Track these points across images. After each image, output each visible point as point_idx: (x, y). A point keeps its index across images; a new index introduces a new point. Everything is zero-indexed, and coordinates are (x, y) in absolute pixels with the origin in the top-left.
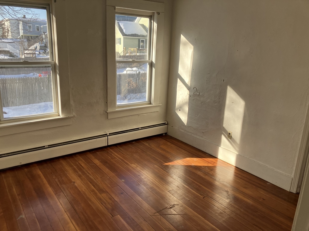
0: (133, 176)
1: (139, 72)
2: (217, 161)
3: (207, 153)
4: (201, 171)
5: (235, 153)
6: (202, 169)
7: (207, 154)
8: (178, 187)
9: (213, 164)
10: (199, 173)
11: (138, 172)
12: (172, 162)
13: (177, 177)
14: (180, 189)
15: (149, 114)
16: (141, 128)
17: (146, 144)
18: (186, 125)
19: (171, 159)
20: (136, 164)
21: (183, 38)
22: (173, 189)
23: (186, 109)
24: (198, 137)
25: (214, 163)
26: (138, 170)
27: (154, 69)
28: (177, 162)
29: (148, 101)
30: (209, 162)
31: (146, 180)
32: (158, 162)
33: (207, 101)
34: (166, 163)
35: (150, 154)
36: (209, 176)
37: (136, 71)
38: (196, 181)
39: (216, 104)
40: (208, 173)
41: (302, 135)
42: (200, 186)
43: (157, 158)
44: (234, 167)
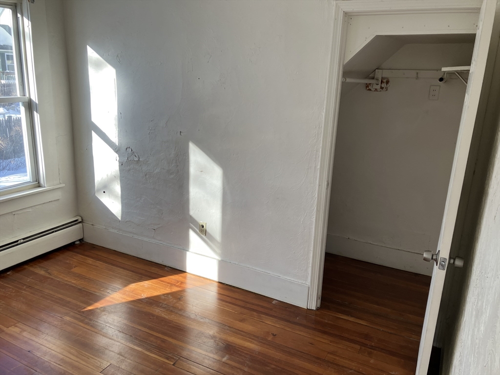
0: (16, 358)
1: (10, 117)
2: (185, 278)
3: (166, 266)
4: (161, 307)
5: (215, 259)
6: (161, 301)
7: (166, 268)
8: (120, 354)
9: (180, 287)
10: (158, 311)
11: (26, 342)
12: (102, 301)
13: (117, 332)
14: (126, 358)
15: (37, 207)
16: (23, 239)
17: (39, 271)
18: (120, 218)
19: (98, 294)
20: (19, 325)
21: (91, 53)
22: (112, 363)
23: (117, 188)
24: (146, 239)
25: (182, 283)
26: (25, 339)
27: (36, 116)
28: (112, 298)
29: (33, 182)
30: (172, 285)
31: (46, 358)
32: (71, 308)
33: (155, 172)
34: (90, 305)
35: (51, 292)
36: (176, 313)
37: (4, 115)
38: (154, 331)
39: (172, 176)
40: (172, 307)
41: (315, 216)
42: (164, 341)
43: (68, 299)
44: (216, 284)
